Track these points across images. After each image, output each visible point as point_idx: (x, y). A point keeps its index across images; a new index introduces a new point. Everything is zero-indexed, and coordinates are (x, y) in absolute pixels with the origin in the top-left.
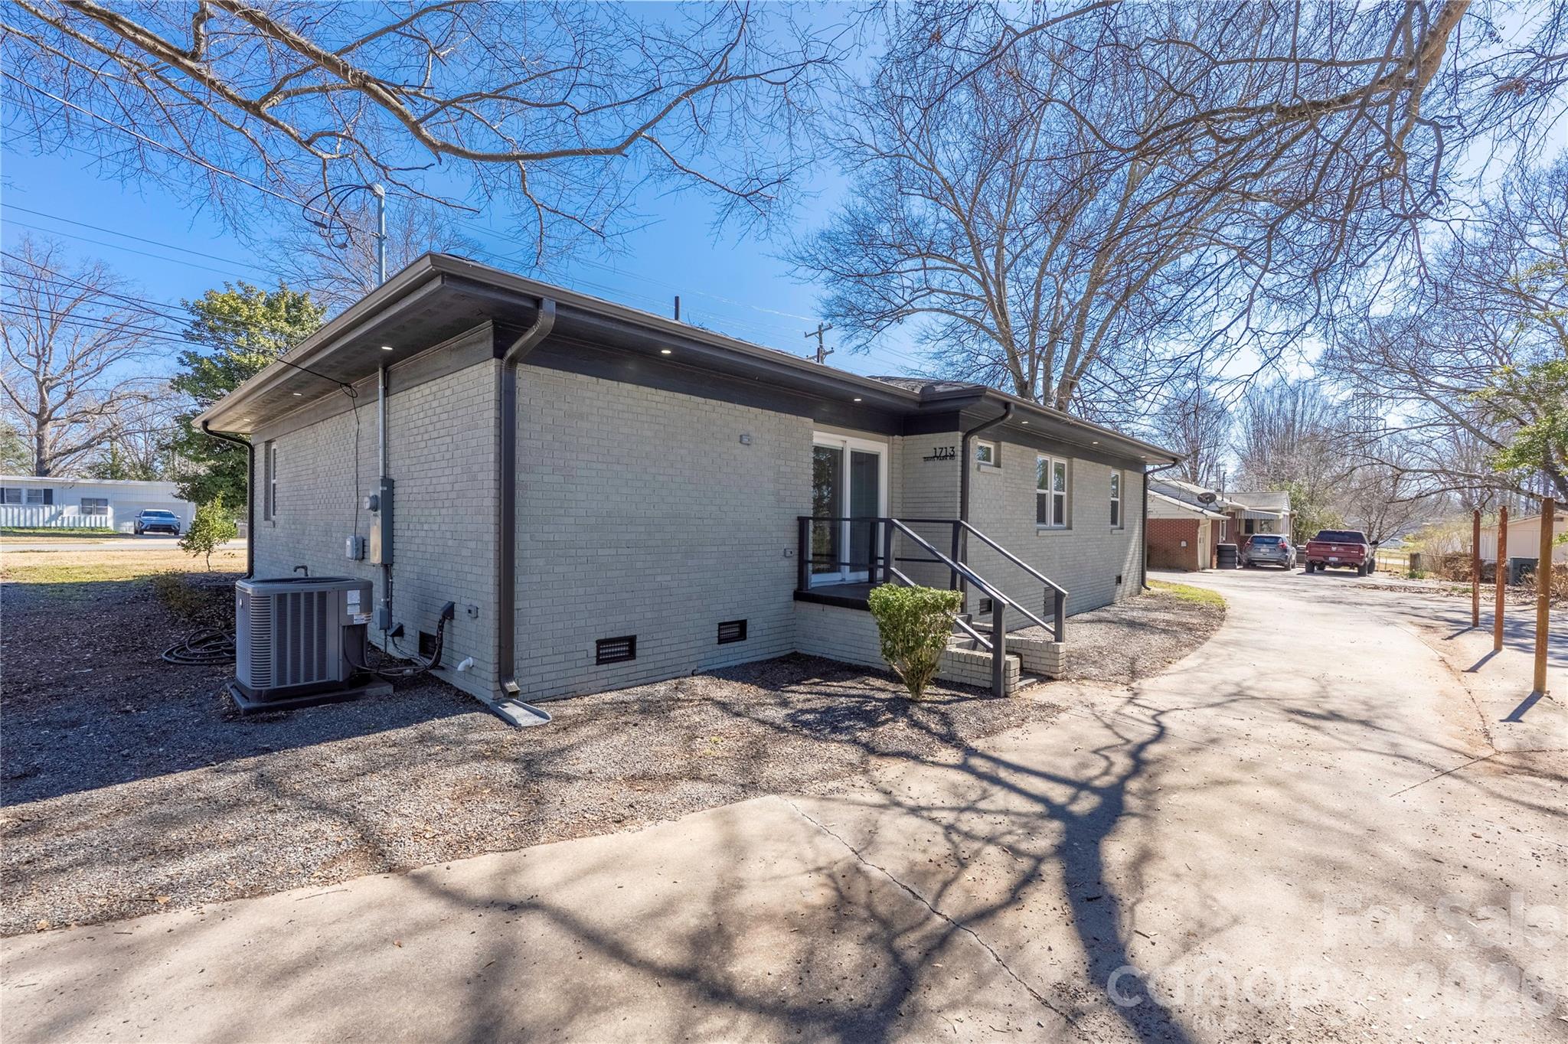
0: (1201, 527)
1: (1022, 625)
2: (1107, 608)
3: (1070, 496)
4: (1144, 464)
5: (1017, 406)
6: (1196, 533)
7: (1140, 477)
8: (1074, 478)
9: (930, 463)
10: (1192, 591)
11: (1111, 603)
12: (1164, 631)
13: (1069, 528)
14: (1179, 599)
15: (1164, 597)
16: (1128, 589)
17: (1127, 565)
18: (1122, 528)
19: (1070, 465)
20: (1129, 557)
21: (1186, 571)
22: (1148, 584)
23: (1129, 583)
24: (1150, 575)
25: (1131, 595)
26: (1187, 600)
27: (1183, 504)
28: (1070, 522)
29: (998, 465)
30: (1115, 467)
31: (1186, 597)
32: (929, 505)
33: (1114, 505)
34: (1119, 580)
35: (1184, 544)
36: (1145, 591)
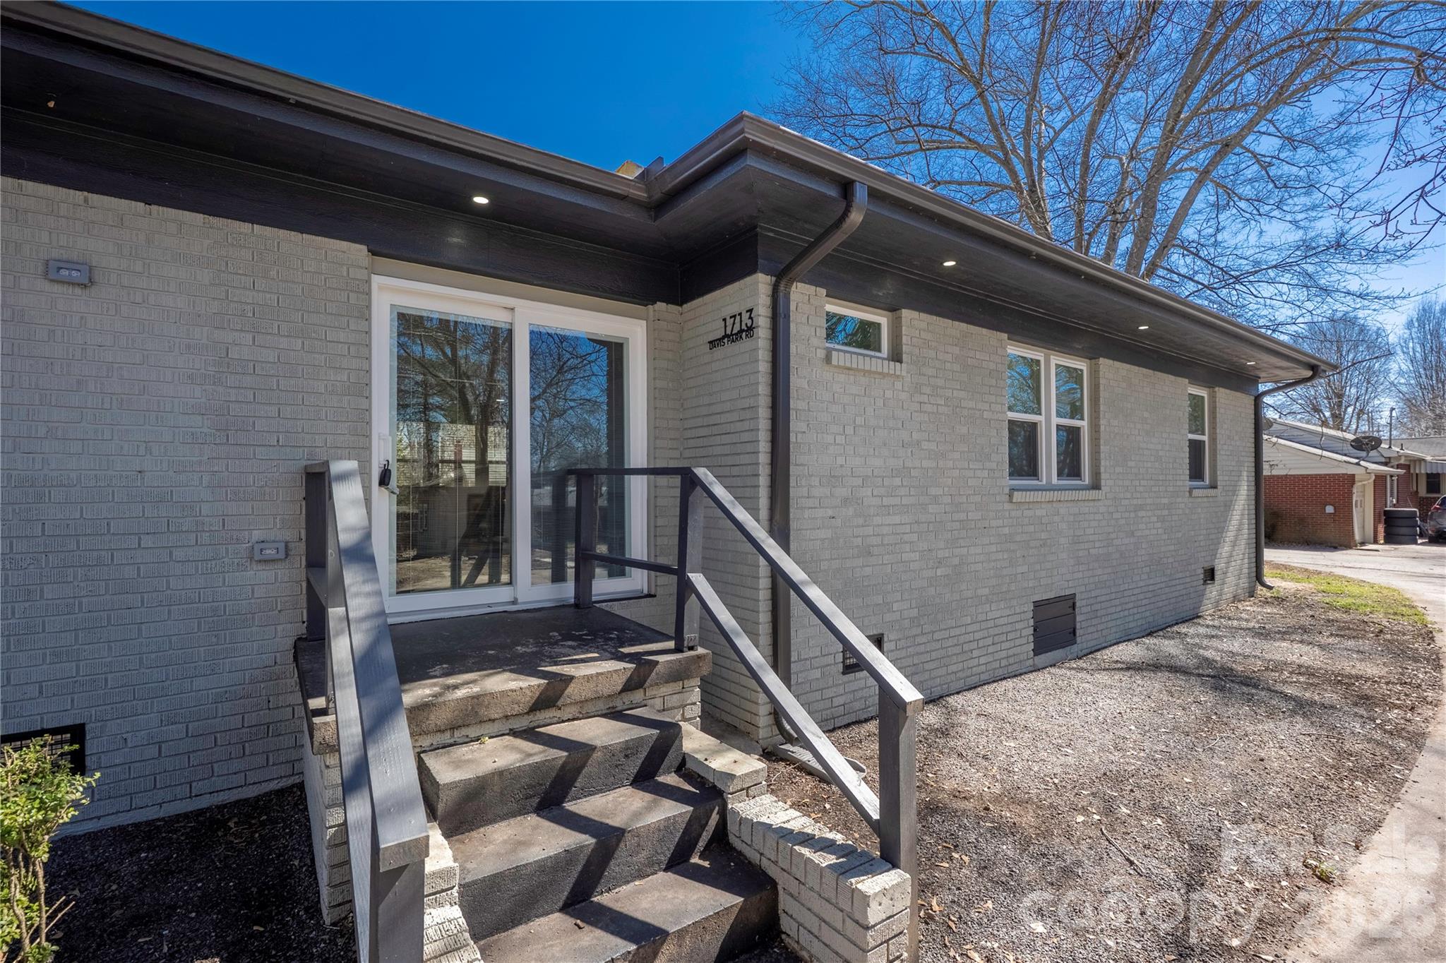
0: (1358, 485)
1: (975, 680)
2: (1183, 629)
3: (1095, 427)
4: (1255, 380)
5: (874, 194)
6: (1350, 494)
7: (1248, 401)
8: (1103, 394)
9: (719, 352)
10: (1355, 590)
11: (1193, 617)
12: (1301, 707)
13: (1096, 486)
14: (1331, 607)
15: (1298, 603)
16: (1229, 591)
17: (1225, 550)
18: (1214, 486)
19: (1094, 374)
20: (1230, 535)
21: (1334, 547)
22: (1268, 580)
23: (1231, 579)
24: (1270, 555)
25: (1236, 599)
26: (1346, 610)
27: (1326, 453)
28: (1096, 475)
29: (896, 357)
30: (1195, 380)
31: (1343, 601)
32: (718, 440)
33: (1196, 449)
34: (1210, 574)
35: (1329, 509)
36: (1260, 590)
